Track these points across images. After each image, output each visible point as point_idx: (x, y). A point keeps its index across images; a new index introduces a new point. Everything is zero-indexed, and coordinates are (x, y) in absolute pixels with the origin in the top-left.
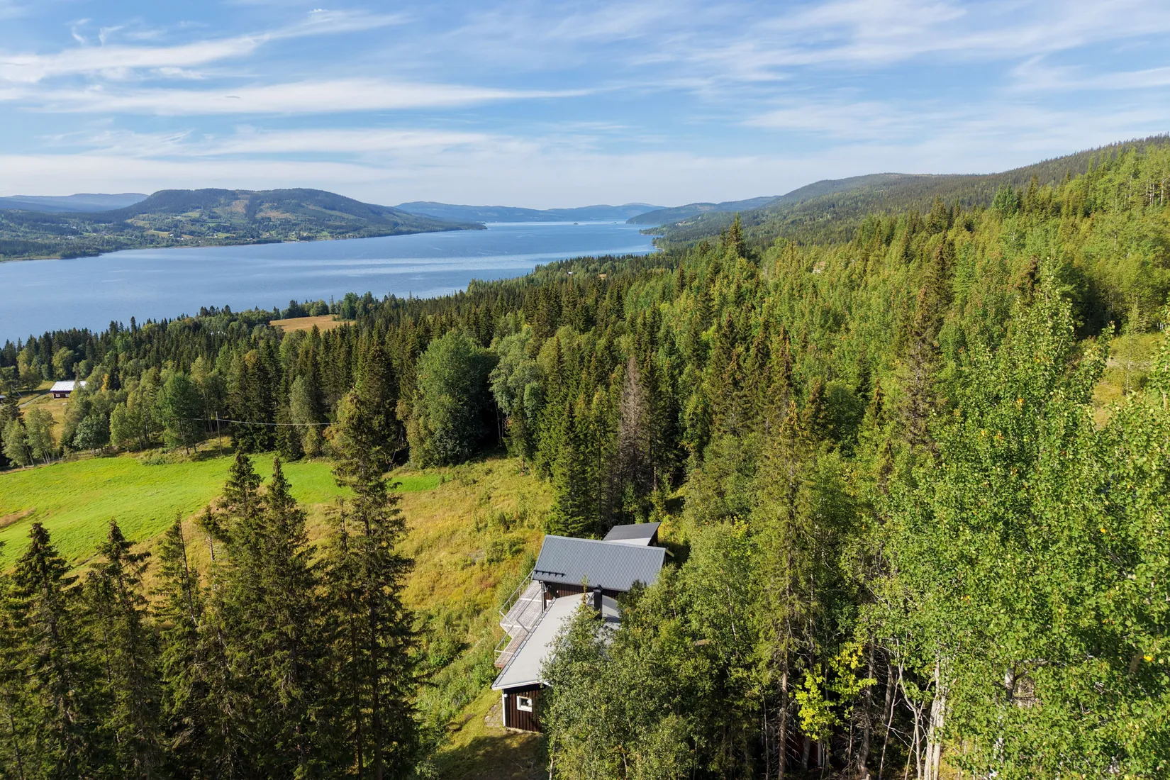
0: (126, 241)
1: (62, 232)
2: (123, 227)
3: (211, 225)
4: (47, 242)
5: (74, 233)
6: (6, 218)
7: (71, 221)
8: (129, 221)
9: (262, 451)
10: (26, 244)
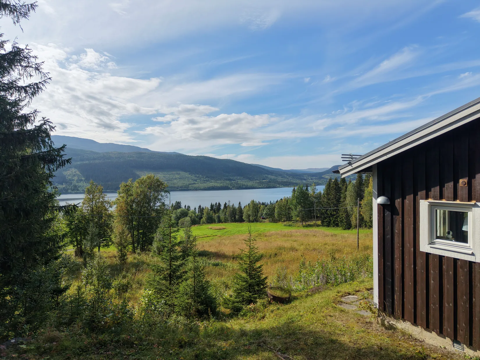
0: (321, 183)
1: (302, 179)
2: (321, 178)
3: (352, 178)
4: (296, 182)
5: (305, 180)
6: (286, 175)
7: (304, 176)
8: (323, 176)
9: (334, 226)
10: (290, 182)
